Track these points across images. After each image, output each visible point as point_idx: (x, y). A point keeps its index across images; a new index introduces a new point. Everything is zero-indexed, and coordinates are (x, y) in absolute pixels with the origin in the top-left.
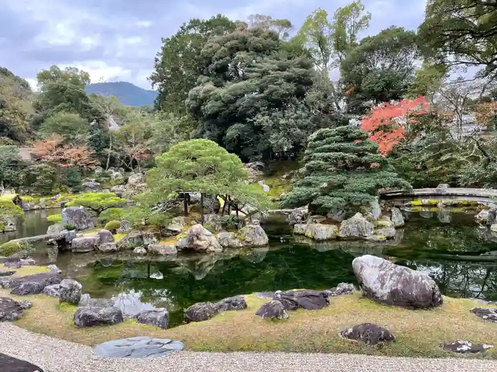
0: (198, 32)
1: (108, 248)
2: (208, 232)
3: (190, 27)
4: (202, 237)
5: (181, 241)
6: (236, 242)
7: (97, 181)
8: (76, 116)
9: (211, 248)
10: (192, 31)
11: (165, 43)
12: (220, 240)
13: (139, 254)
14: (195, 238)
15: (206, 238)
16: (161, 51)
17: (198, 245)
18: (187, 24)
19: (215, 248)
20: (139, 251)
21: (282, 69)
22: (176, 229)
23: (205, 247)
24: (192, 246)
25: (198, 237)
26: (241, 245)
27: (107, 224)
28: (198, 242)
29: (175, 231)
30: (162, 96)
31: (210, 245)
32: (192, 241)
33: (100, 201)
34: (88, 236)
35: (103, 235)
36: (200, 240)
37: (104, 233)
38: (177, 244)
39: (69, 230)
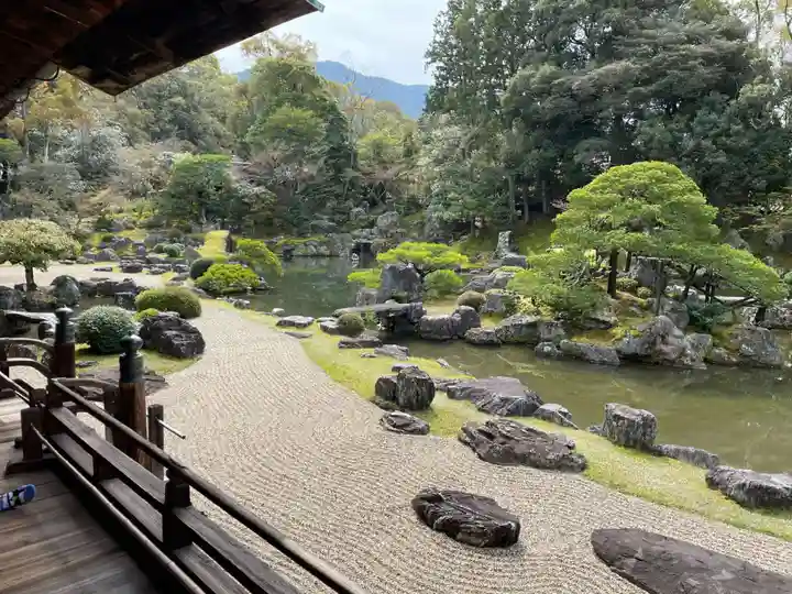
1: (486, 338)
2: (678, 332)
4: (670, 339)
5: (627, 340)
6: (721, 351)
8: (306, 114)
9: (687, 361)
12: (695, 347)
13: (549, 355)
14: (659, 340)
15: (675, 341)
16: (446, 9)
17: (661, 352)
19: (692, 360)
20: (547, 349)
22: (606, 319)
23: (674, 356)
24: (650, 352)
25: (663, 337)
26: (734, 360)
28: (664, 348)
29: (604, 322)
31: (683, 353)
32: (654, 343)
33: (431, 256)
34: (437, 312)
35: (465, 315)
36: (666, 344)
37: (467, 312)
38: (620, 345)
39: (398, 300)
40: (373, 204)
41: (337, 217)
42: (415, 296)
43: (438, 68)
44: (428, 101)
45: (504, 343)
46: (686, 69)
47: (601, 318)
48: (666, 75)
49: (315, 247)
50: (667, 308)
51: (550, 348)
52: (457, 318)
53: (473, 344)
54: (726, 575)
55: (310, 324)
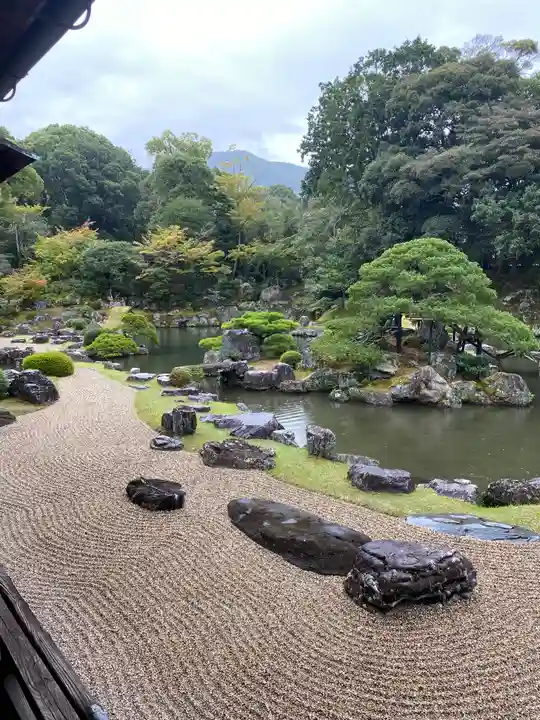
0: (380, 71)
1: (293, 388)
2: (441, 379)
3: (368, 64)
4: (434, 385)
5: (400, 387)
6: (480, 395)
7: (221, 295)
8: (197, 203)
9: (446, 402)
10: (371, 70)
11: (325, 91)
12: (456, 392)
13: (337, 400)
14: (423, 386)
15: (438, 386)
16: (317, 104)
17: (425, 396)
18: (366, 60)
19: (451, 402)
20: (338, 395)
21: (524, 125)
22: (388, 370)
23: (436, 399)
24: (417, 396)
26: (489, 401)
27: (282, 357)
28: (426, 391)
29: (387, 373)
30: (315, 172)
31: (444, 396)
32: (418, 389)
33: (266, 324)
34: (261, 369)
35: (281, 370)
36: (430, 388)
37: (283, 367)
38: (393, 391)
39: (233, 359)
40: (259, 280)
41: (227, 292)
42: (250, 356)
43: (313, 156)
44: (304, 186)
45: (308, 392)
46: (516, 153)
47: (386, 370)
48: (497, 161)
49: (207, 319)
50: (439, 360)
51: (339, 395)
52: (275, 372)
53: (283, 392)
54: (292, 521)
55: (150, 379)
